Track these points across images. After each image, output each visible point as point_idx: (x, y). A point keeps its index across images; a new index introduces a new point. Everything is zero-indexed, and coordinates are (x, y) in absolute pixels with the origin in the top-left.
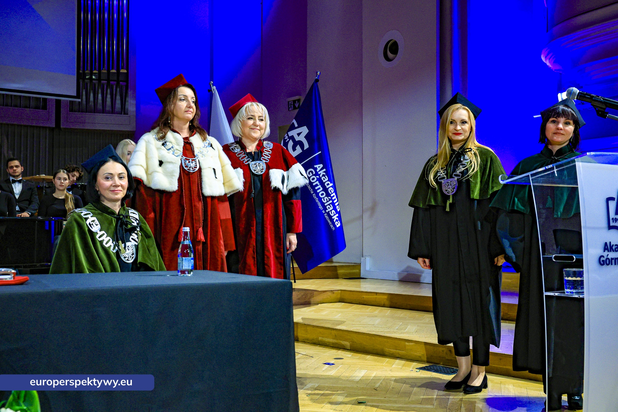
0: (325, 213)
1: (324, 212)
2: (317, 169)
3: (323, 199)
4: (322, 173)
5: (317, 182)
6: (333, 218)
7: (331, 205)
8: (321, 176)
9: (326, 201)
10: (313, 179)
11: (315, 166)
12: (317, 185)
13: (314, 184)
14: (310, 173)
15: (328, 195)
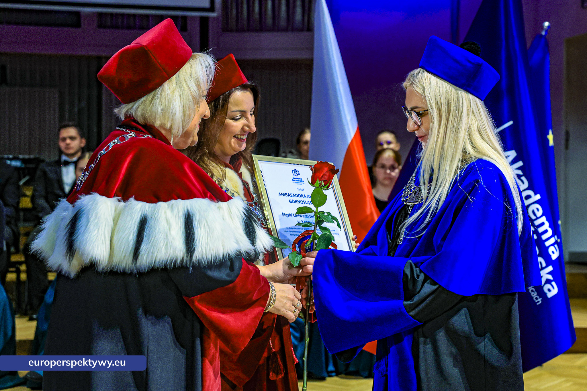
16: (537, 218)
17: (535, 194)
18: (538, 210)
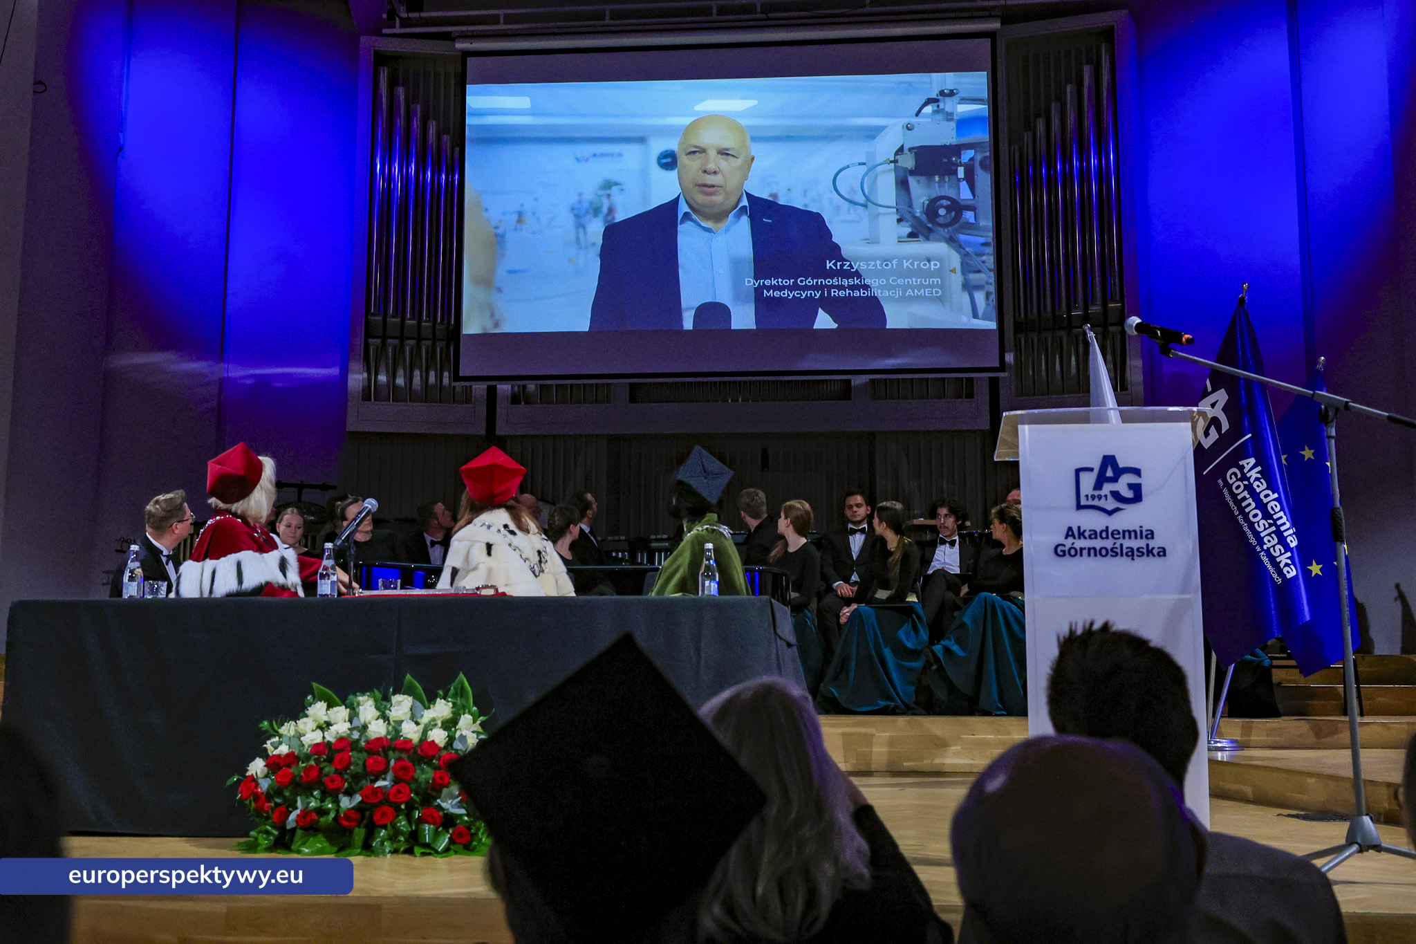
0: (1261, 552)
1: (1258, 549)
2: (1245, 468)
3: (1256, 525)
4: (1254, 474)
5: (1246, 494)
6: (1278, 560)
7: (1273, 535)
8: (1252, 480)
9: (1262, 528)
10: (1238, 487)
11: (1241, 463)
12: (1244, 499)
13: (1239, 497)
14: (1233, 476)
15: (1267, 515)
16: (1276, 513)
17: (1273, 493)
18: (1276, 506)
